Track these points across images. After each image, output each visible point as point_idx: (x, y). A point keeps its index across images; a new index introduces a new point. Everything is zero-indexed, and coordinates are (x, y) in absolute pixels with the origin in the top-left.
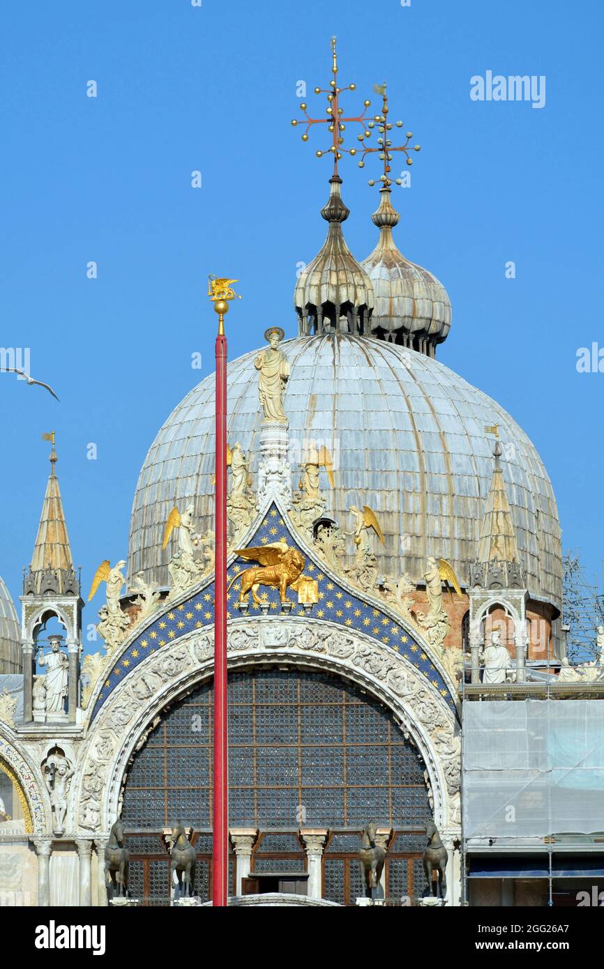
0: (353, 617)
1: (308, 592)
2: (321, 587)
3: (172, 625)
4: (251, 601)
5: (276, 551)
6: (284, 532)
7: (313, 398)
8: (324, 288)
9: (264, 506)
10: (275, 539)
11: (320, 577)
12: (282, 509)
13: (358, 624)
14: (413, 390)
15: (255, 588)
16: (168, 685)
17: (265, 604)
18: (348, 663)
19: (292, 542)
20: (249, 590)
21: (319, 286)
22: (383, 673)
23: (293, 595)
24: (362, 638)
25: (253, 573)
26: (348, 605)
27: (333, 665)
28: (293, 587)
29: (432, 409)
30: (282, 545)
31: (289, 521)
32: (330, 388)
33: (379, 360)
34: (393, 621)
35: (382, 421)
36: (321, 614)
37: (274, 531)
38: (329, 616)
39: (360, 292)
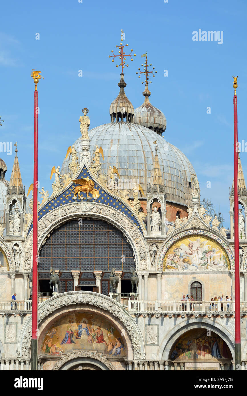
0: (110, 202)
1: (96, 195)
2: (100, 193)
3: (53, 205)
4: (78, 197)
5: (85, 181)
6: (88, 175)
7: (112, 140)
8: (118, 108)
9: (82, 166)
10: (86, 177)
11: (100, 189)
12: (87, 167)
13: (111, 205)
14: (143, 138)
15: (79, 193)
16: (52, 224)
17: (82, 198)
18: (108, 217)
19: (91, 178)
20: (77, 193)
21: (116, 107)
22: (119, 220)
23: (91, 195)
24: (113, 209)
25: (78, 188)
26: (108, 198)
27: (104, 217)
28: (91, 192)
29: (149, 144)
30: (87, 179)
31: (90, 171)
32: (117, 137)
33: (133, 129)
34: (122, 204)
35: (133, 148)
36: (100, 201)
37: (85, 174)
38: (103, 202)
39: (129, 109)
